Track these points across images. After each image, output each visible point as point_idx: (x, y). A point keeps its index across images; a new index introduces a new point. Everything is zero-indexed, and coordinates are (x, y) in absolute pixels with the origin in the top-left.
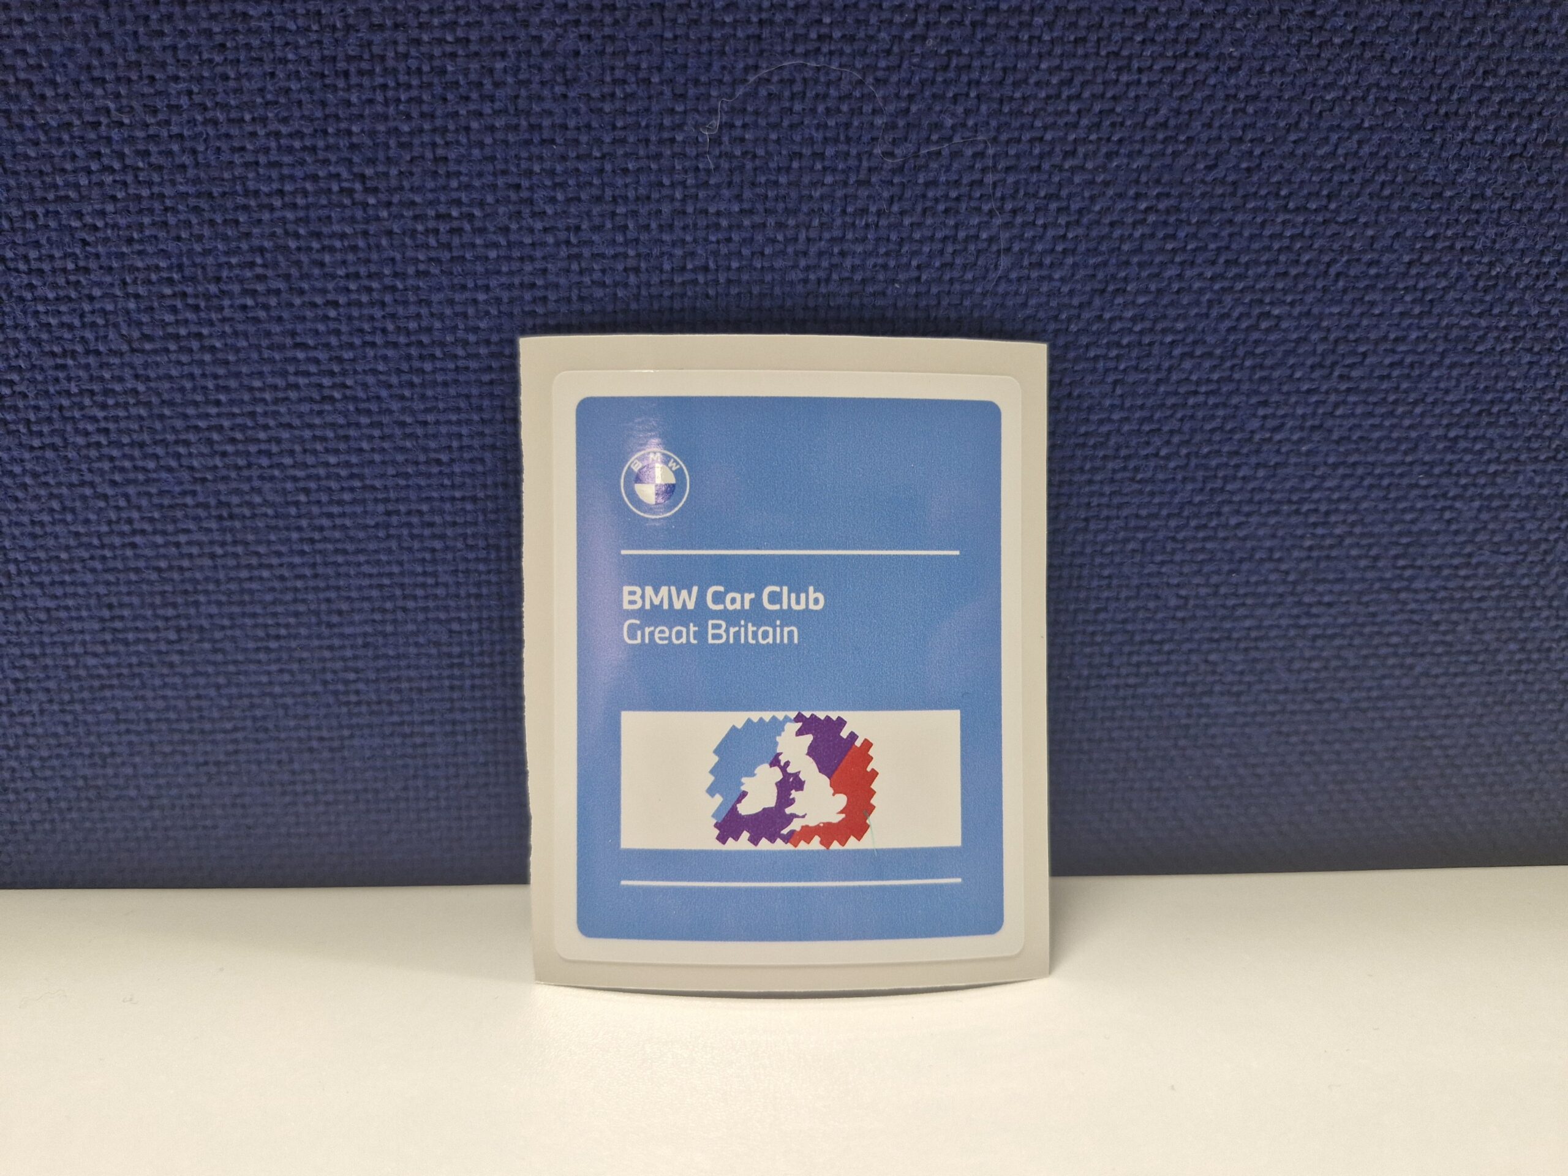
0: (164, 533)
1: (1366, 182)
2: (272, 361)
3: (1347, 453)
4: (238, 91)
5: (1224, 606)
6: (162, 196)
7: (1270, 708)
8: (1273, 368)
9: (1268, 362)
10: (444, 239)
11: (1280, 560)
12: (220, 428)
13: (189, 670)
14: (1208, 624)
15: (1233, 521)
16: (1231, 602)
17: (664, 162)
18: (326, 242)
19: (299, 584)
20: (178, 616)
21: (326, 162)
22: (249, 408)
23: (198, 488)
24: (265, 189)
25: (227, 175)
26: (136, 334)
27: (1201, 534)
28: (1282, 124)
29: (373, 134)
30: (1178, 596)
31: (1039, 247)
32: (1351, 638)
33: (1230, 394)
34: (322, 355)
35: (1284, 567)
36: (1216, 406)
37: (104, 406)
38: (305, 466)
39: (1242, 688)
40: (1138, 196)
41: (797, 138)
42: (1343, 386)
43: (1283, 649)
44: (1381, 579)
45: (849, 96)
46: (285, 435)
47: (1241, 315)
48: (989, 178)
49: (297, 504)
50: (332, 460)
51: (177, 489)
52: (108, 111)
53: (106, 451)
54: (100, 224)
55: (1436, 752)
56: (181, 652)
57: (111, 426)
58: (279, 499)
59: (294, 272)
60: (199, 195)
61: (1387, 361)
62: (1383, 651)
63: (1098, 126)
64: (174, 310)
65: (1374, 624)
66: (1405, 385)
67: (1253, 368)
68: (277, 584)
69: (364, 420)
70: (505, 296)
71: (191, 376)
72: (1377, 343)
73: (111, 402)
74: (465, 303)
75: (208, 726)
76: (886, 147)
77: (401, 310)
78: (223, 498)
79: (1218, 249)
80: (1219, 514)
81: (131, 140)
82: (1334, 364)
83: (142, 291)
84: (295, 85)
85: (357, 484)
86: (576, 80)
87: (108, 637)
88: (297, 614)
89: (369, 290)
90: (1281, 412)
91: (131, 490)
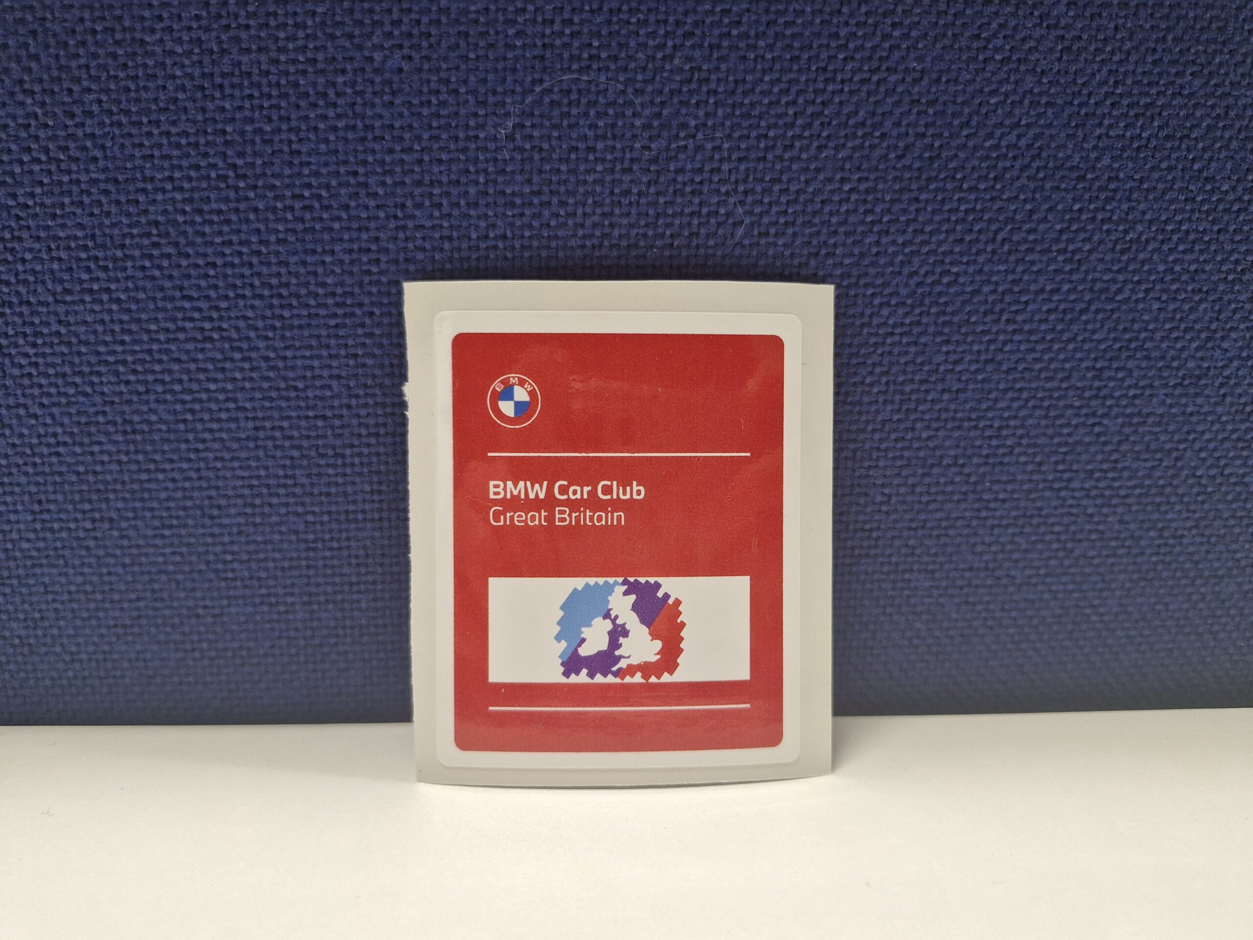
0: (81, 444)
1: (1024, 168)
2: (164, 309)
3: (1015, 380)
4: (137, 100)
5: (920, 502)
6: (78, 182)
7: (959, 583)
8: (953, 314)
9: (949, 309)
10: (298, 214)
11: (963, 465)
12: (124, 363)
13: (101, 553)
14: (907, 517)
15: (925, 435)
16: (925, 499)
17: (471, 154)
18: (207, 217)
19: (187, 485)
20: (92, 510)
21: (206, 155)
22: (146, 347)
23: (108, 409)
24: (159, 176)
25: (129, 165)
26: (59, 289)
27: (899, 445)
28: (956, 122)
29: (242, 133)
30: (883, 494)
31: (766, 220)
32: (1023, 527)
33: (920, 334)
34: (203, 305)
35: (966, 470)
36: (908, 344)
37: (34, 345)
38: (191, 391)
39: (937, 567)
40: (843, 180)
41: (574, 135)
42: (1010, 328)
43: (968, 536)
44: (1045, 481)
45: (614, 103)
46: (176, 367)
47: (927, 273)
48: (725, 167)
49: (185, 421)
50: (212, 387)
51: (92, 410)
52: (36, 116)
53: (35, 380)
54: (30, 203)
55: (1094, 618)
56: (96, 538)
57: (41, 361)
58: (171, 418)
59: (182, 241)
60: (107, 180)
61: (1045, 308)
62: (1048, 537)
63: (810, 125)
64: (88, 270)
65: (1040, 516)
66: (1059, 327)
67: (938, 314)
68: (170, 485)
69: (237, 356)
70: (347, 258)
71: (102, 322)
72: (1037, 293)
73: (40, 341)
74: (315, 264)
75: (116, 597)
76: (645, 142)
77: (265, 270)
78: (127, 417)
79: (908, 221)
80: (913, 429)
81: (55, 138)
82: (1002, 311)
83: (63, 255)
84: (181, 96)
85: (232, 405)
86: (400, 90)
87: (38, 526)
88: (185, 509)
89: (240, 254)
90: (960, 349)
91: (55, 410)
